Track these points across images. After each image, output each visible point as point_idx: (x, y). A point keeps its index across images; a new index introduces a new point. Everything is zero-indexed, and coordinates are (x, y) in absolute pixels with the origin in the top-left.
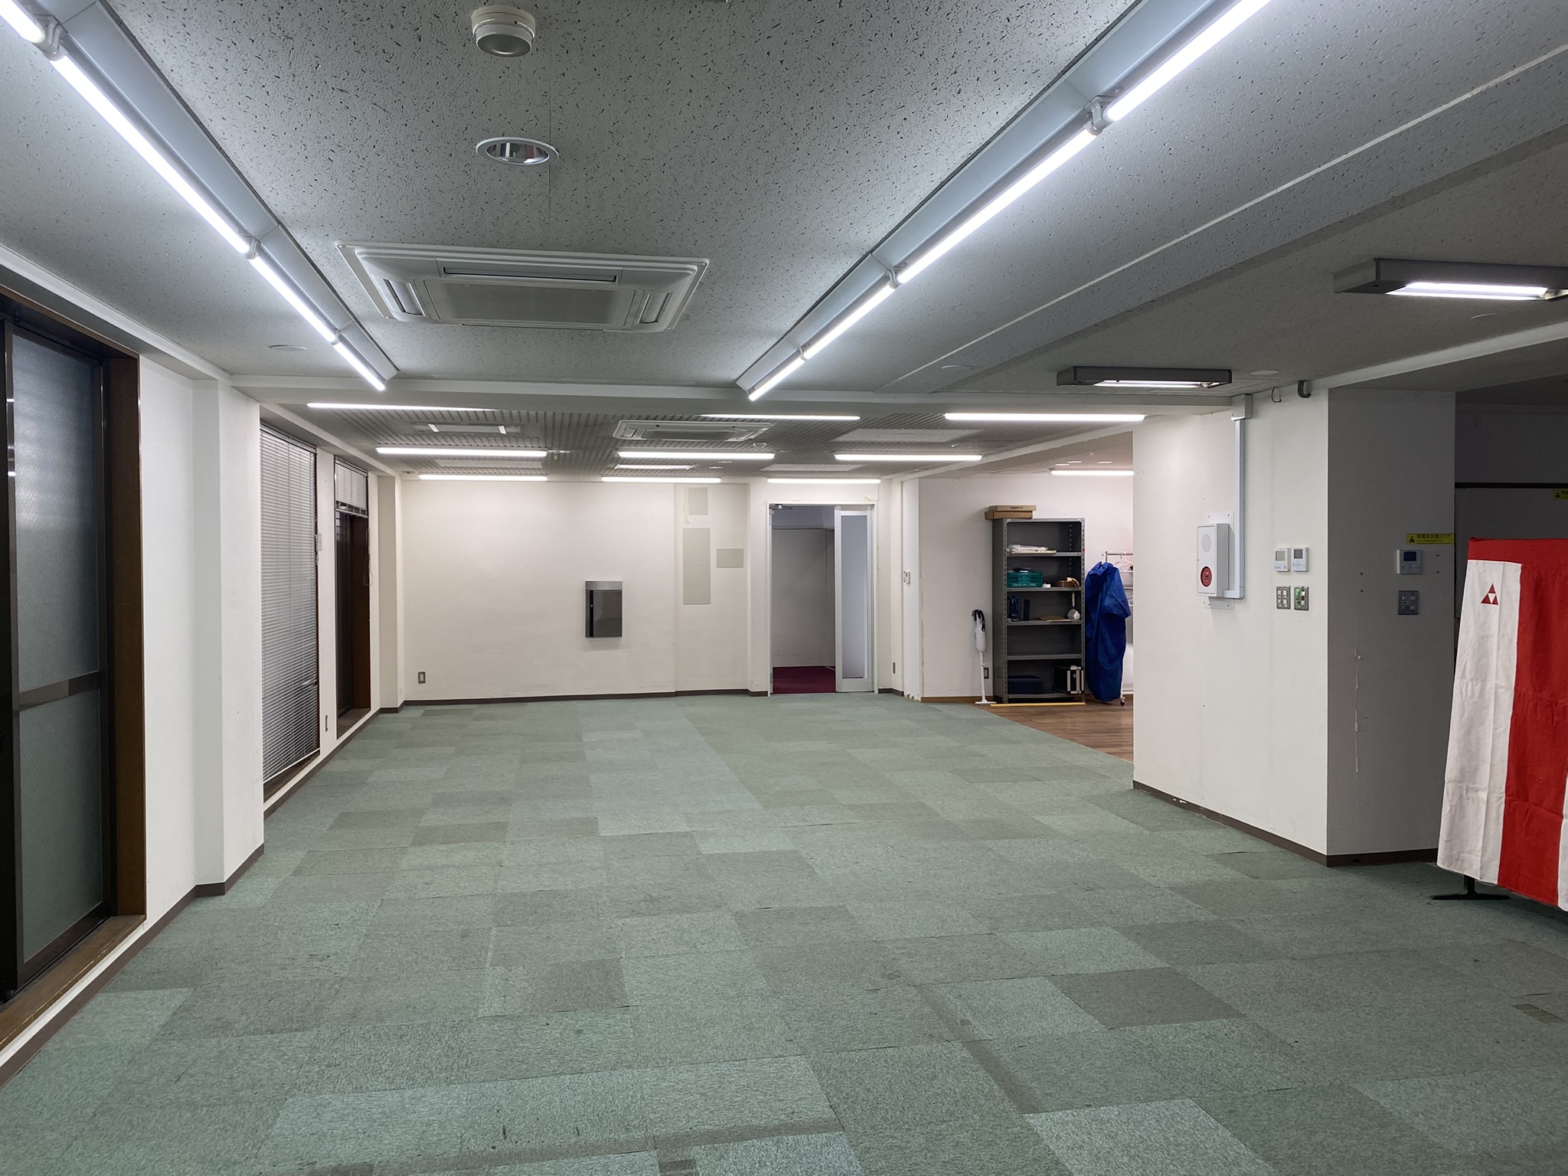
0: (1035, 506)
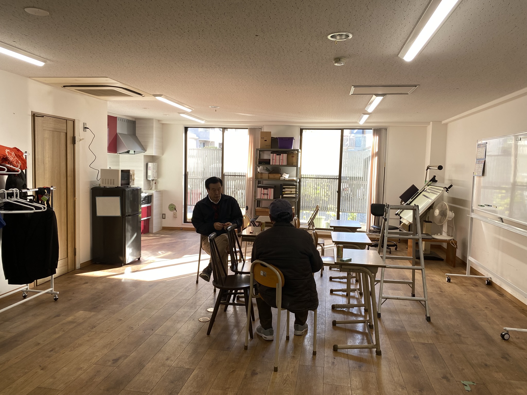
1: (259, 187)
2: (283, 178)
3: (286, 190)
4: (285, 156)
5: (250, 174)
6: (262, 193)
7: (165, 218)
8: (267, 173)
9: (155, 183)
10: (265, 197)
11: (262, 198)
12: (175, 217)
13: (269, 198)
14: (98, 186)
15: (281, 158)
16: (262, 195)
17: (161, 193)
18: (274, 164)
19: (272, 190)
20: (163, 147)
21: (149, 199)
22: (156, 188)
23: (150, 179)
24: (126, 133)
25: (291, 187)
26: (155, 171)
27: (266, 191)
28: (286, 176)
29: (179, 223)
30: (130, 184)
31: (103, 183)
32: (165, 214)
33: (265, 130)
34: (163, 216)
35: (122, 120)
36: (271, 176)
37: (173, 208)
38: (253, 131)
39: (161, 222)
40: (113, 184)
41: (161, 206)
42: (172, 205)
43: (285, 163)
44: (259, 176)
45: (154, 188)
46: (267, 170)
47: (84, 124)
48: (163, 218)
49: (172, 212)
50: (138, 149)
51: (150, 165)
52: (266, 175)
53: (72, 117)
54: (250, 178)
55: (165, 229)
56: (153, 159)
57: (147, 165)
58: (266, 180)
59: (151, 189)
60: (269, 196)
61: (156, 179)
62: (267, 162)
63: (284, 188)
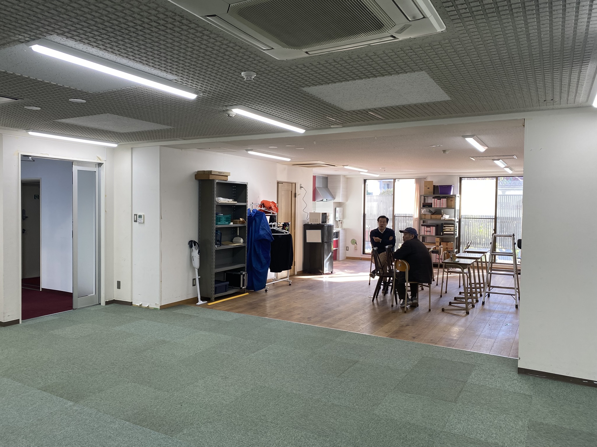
0: (230, 173)
1: (422, 225)
2: (444, 218)
3: (446, 228)
4: (444, 200)
5: (416, 215)
6: (425, 230)
7: (348, 250)
8: (430, 214)
9: (341, 223)
10: (428, 234)
11: (425, 234)
12: (356, 249)
13: (431, 235)
14: (307, 223)
15: (441, 202)
16: (425, 232)
17: (345, 230)
18: (435, 207)
19: (434, 228)
20: (347, 196)
21: (337, 234)
22: (342, 227)
23: (338, 220)
24: (321, 186)
25: (450, 225)
26: (341, 214)
27: (428, 229)
28: (446, 217)
29: (359, 254)
30: (327, 222)
31: (311, 221)
32: (348, 247)
33: (429, 179)
34: (347, 249)
35: (319, 177)
36: (433, 216)
37: (354, 242)
38: (418, 181)
39: (346, 253)
40: (317, 222)
41: (345, 240)
42: (353, 240)
43: (445, 206)
44: (423, 217)
45: (340, 227)
46: (430, 211)
47: (301, 185)
48: (347, 250)
49: (354, 246)
50: (330, 198)
51: (338, 209)
52: (429, 216)
53: (295, 182)
54: (416, 219)
55: (348, 258)
56: (339, 204)
57: (335, 209)
58: (429, 220)
59: (338, 227)
60: (431, 233)
61: (342, 219)
62: (430, 205)
63: (445, 227)
